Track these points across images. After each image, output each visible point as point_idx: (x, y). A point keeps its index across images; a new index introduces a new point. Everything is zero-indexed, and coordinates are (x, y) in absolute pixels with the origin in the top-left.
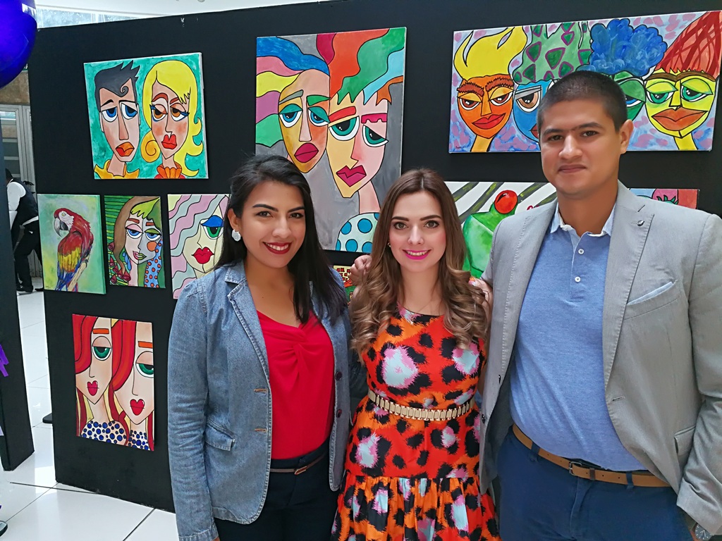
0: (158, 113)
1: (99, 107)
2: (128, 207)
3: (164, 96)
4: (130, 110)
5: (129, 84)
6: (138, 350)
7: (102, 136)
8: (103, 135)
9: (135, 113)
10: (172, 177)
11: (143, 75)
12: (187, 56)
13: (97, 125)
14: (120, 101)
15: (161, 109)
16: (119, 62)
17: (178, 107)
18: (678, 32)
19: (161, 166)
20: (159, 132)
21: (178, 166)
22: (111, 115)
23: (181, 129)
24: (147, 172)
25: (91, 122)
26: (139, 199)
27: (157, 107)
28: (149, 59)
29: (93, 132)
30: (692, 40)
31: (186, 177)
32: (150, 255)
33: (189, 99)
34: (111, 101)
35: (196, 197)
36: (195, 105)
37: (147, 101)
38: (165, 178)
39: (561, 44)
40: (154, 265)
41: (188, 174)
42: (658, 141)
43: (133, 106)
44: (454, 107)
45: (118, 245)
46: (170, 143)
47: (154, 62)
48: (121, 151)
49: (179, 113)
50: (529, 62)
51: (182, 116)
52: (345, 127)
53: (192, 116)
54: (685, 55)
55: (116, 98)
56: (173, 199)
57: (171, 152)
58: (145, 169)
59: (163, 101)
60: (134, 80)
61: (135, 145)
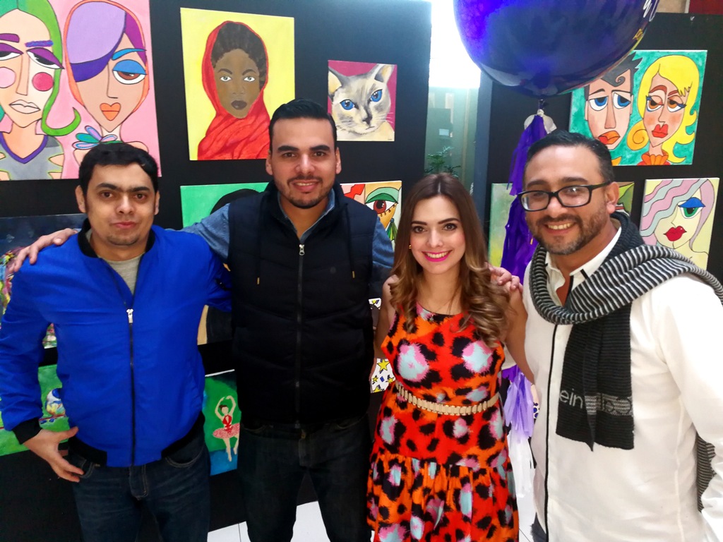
0: (653, 104)
1: (586, 96)
3: (663, 88)
4: (622, 101)
5: (627, 74)
7: (584, 124)
8: (586, 123)
9: (628, 103)
10: (657, 163)
11: (644, 68)
12: (695, 53)
13: (580, 114)
14: (613, 91)
15: (657, 100)
17: (676, 99)
19: (647, 154)
20: (651, 121)
21: (665, 154)
22: (599, 104)
23: (676, 119)
24: (630, 159)
25: (574, 110)
27: (654, 99)
28: (653, 53)
29: (575, 121)
31: (671, 164)
33: (688, 92)
34: (602, 90)
35: (677, 181)
36: (692, 99)
37: (643, 92)
38: (648, 164)
41: (674, 160)
43: (627, 96)
46: (661, 132)
47: (659, 55)
48: (605, 139)
49: (675, 105)
51: (678, 108)
53: (688, 108)
55: (609, 88)
56: (651, 185)
57: (659, 140)
58: (628, 157)
59: (660, 93)
60: (634, 71)
61: (622, 135)
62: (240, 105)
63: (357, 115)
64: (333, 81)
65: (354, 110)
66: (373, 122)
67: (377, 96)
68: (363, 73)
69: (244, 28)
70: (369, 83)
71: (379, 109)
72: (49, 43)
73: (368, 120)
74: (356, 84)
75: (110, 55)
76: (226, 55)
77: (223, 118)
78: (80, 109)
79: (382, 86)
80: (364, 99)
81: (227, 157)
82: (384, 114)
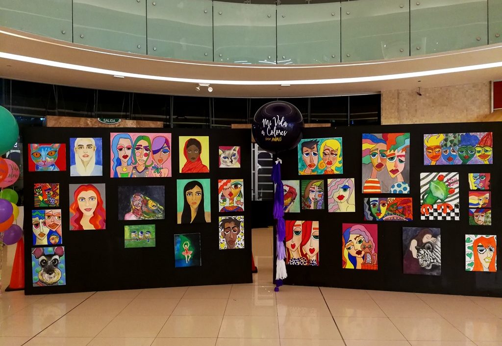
0: (325, 154)
1: (302, 153)
2: (311, 184)
3: (329, 150)
4: (315, 154)
5: (315, 146)
6: (313, 231)
8: (303, 161)
9: (317, 154)
10: (330, 173)
14: (311, 151)
15: (327, 153)
16: (312, 139)
17: (333, 153)
18: (482, 137)
19: (326, 170)
20: (326, 160)
21: (332, 170)
22: (307, 155)
23: (334, 159)
24: (320, 172)
25: (299, 157)
26: (315, 181)
30: (485, 139)
31: (335, 174)
32: (319, 198)
33: (338, 150)
34: (307, 151)
35: (339, 180)
36: (339, 152)
37: (322, 151)
38: (327, 174)
39: (453, 138)
40: (321, 202)
41: (336, 172)
42: (480, 162)
43: (316, 152)
44: (425, 153)
45: (306, 196)
46: (330, 163)
48: (310, 166)
50: (445, 143)
51: (335, 155)
52: (392, 159)
53: (338, 155)
54: (484, 142)
55: (309, 150)
56: (329, 181)
57: (330, 166)
58: (319, 171)
59: (328, 151)
60: (317, 145)
61: (316, 164)
62: (194, 159)
63: (228, 161)
64: (220, 152)
65: (227, 159)
66: (233, 162)
67: (234, 155)
68: (230, 149)
69: (195, 140)
70: (232, 151)
71: (235, 159)
72: (148, 146)
73: (232, 162)
74: (227, 152)
75: (162, 148)
76: (190, 147)
77: (189, 162)
78: (153, 160)
79: (236, 152)
80: (230, 156)
81: (190, 172)
82: (236, 160)
